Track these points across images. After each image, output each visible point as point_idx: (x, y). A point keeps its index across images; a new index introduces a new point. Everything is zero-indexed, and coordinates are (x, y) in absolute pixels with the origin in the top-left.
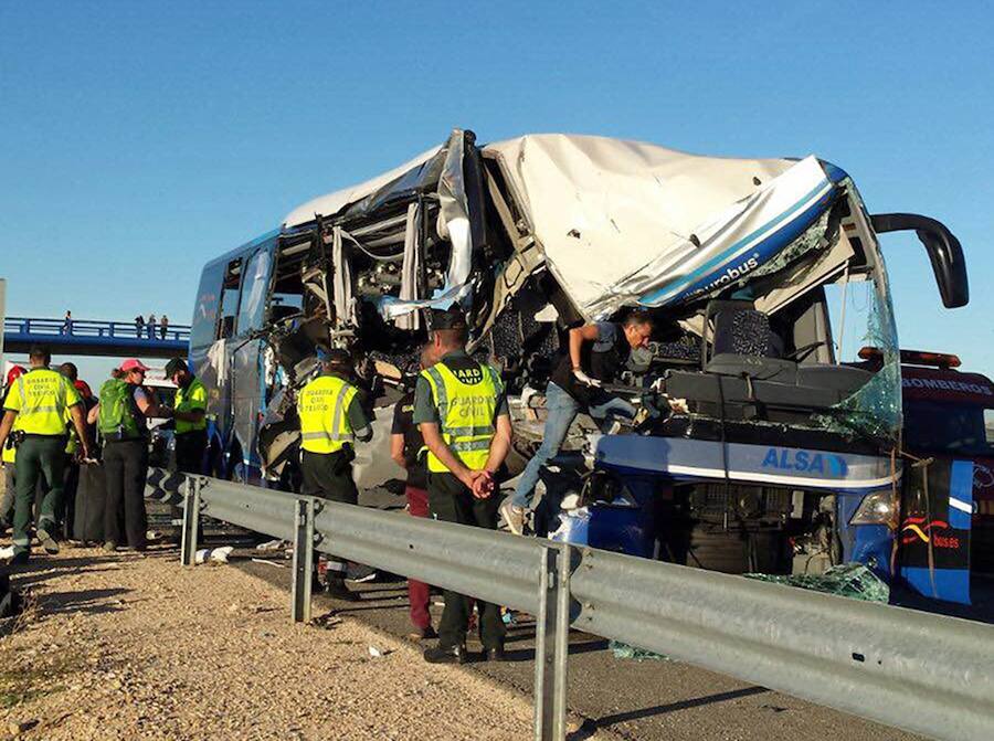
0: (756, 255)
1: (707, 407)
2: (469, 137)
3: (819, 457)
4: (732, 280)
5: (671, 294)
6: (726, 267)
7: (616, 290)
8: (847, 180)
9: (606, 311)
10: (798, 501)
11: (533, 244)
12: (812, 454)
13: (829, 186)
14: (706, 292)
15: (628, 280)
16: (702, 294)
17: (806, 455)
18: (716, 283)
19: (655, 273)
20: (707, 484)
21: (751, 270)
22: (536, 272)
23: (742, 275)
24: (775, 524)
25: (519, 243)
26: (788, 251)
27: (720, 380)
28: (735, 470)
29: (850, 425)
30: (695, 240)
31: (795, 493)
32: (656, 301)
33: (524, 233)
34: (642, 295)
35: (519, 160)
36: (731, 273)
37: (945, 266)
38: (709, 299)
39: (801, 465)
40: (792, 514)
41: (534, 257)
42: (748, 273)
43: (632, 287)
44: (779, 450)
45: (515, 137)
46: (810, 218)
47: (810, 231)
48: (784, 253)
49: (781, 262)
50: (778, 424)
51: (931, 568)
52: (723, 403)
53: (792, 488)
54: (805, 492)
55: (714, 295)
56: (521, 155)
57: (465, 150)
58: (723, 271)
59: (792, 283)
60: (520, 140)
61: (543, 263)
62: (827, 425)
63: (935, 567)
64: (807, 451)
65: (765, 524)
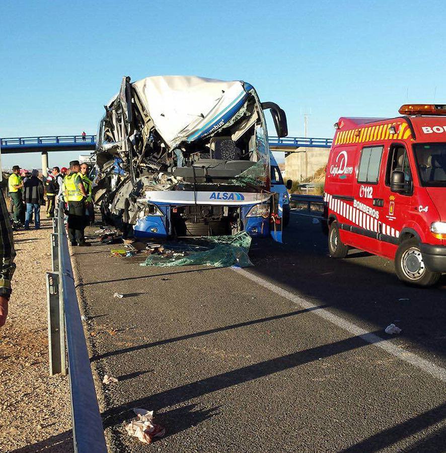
0: (223, 120)
1: (189, 179)
2: (128, 79)
3: (232, 194)
4: (217, 130)
5: (196, 136)
6: (213, 125)
7: (179, 135)
8: (252, 90)
9: (177, 143)
10: (226, 211)
11: (150, 120)
12: (230, 193)
13: (245, 93)
14: (209, 135)
15: (182, 131)
16: (207, 135)
17: (227, 194)
18: (211, 131)
19: (191, 129)
20: (190, 206)
21: (222, 126)
22: (152, 130)
23: (219, 128)
24: (218, 219)
25: (146, 119)
26: (234, 118)
27: (194, 169)
28: (199, 201)
29: (243, 182)
30: (202, 116)
31: (224, 207)
32: (192, 138)
33: (146, 116)
34: (188, 136)
35: (144, 88)
36: (215, 127)
37: (278, 122)
38: (211, 137)
39: (225, 198)
40: (224, 215)
41: (150, 125)
42: (221, 127)
43: (184, 134)
44: (216, 193)
45: (142, 79)
46: (240, 105)
47: (241, 110)
48: (232, 119)
49: (232, 122)
50: (216, 184)
51: (275, 230)
52: (195, 177)
53: (223, 206)
54: (229, 207)
55: (212, 135)
56: (145, 85)
57: (126, 85)
58: (212, 127)
59: (242, 129)
60: (144, 80)
61: (154, 127)
62: (235, 183)
63: (277, 231)
64: (227, 193)
65: (214, 219)
